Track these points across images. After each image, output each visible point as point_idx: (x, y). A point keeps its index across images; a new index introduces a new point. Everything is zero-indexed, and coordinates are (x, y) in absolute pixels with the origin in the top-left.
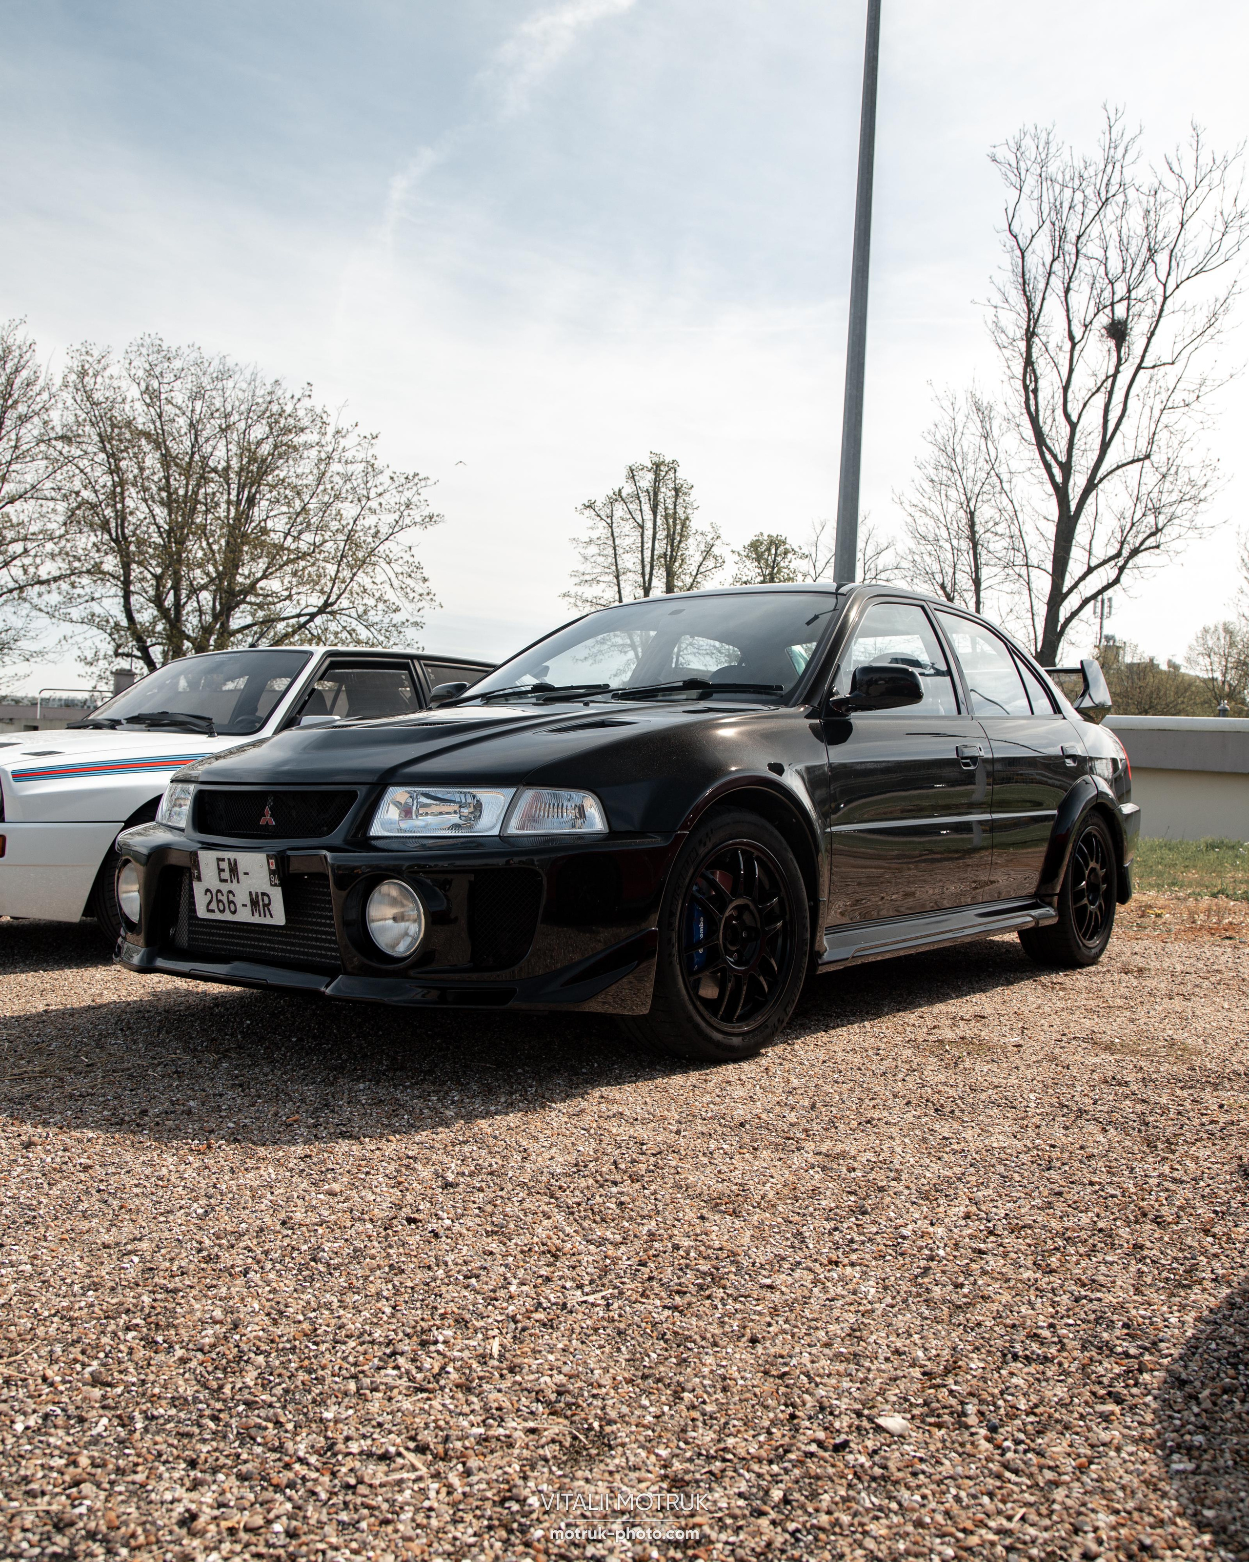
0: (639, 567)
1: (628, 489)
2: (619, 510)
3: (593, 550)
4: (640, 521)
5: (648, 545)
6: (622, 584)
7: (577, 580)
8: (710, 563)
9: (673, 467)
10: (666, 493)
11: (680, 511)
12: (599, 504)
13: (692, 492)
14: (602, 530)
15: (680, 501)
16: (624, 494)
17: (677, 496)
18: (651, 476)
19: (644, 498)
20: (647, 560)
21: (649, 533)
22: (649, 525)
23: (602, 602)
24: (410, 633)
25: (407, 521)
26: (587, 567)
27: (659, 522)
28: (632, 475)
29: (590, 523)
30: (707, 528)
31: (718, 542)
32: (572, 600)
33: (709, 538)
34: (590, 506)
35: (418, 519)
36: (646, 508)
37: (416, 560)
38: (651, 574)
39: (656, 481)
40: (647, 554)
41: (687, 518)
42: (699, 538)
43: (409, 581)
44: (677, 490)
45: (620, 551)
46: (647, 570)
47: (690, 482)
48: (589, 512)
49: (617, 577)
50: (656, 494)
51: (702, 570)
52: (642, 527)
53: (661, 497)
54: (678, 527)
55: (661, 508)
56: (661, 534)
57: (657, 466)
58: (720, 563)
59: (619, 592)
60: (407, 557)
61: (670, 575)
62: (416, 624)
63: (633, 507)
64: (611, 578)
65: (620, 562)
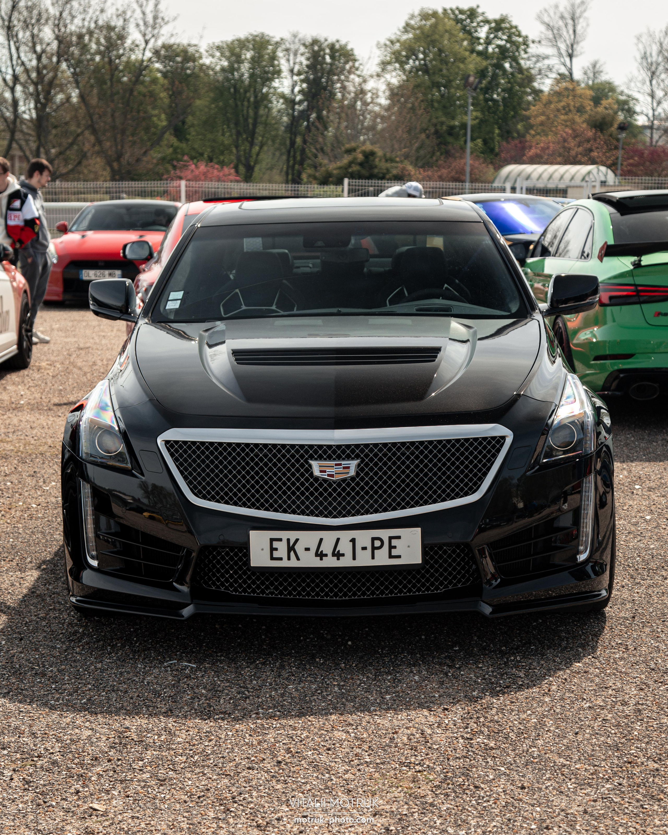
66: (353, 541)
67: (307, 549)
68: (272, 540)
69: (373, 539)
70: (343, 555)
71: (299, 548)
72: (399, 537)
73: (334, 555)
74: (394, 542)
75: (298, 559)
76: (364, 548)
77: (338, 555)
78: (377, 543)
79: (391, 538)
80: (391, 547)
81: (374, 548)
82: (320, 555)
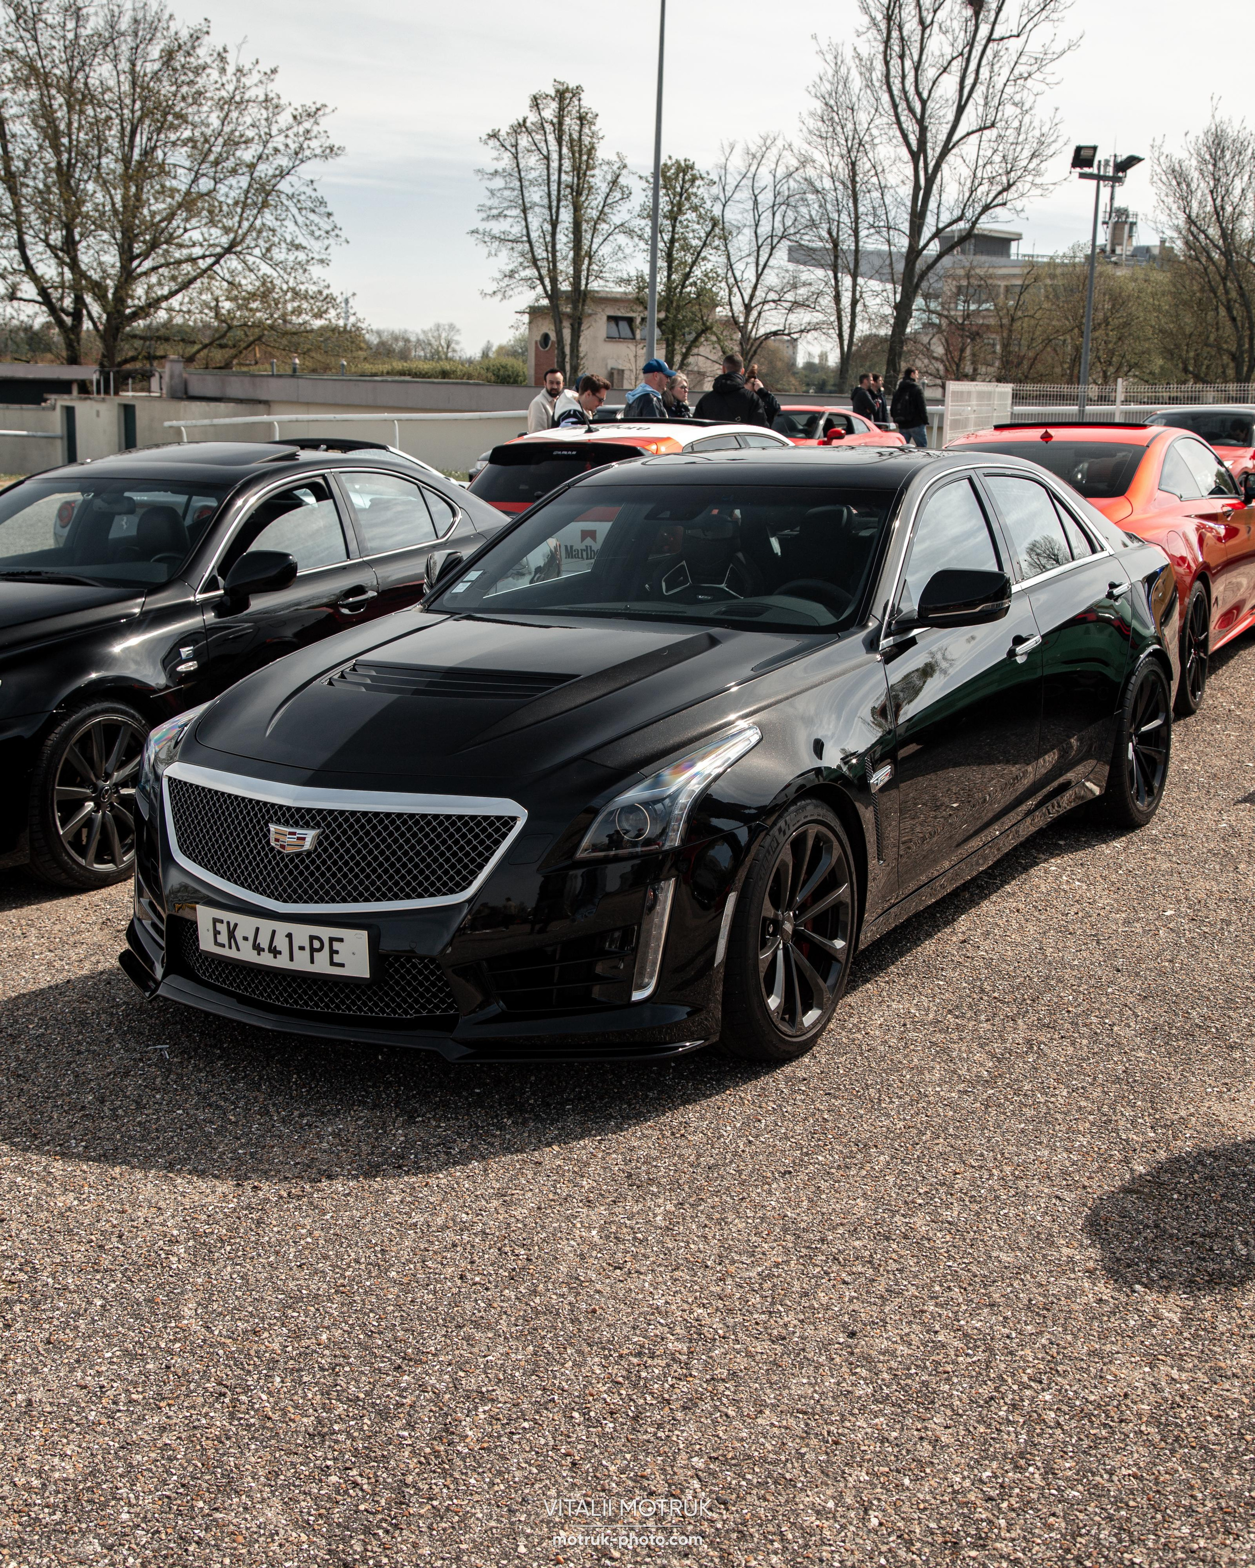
0: (545, 202)
1: (533, 118)
2: (524, 141)
3: (498, 183)
4: (545, 153)
5: (554, 177)
6: (529, 220)
7: (484, 215)
8: (617, 195)
9: (577, 92)
10: (571, 123)
11: (586, 140)
12: (503, 133)
13: (598, 121)
14: (506, 161)
15: (586, 130)
16: (528, 124)
17: (582, 125)
18: (554, 105)
19: (549, 128)
20: (554, 193)
21: (555, 165)
22: (555, 156)
23: (511, 237)
24: (316, 271)
25: (307, 153)
26: (494, 202)
27: (565, 150)
28: (536, 102)
29: (495, 154)
30: (614, 158)
31: (624, 172)
32: (480, 236)
33: (615, 167)
34: (494, 135)
35: (318, 151)
36: (551, 138)
37: (319, 194)
38: (558, 208)
39: (561, 109)
40: (554, 187)
41: (593, 148)
42: (605, 167)
43: (312, 216)
44: (581, 118)
45: (526, 183)
46: (554, 204)
47: (595, 110)
48: (493, 142)
49: (524, 211)
50: (561, 124)
51: (609, 201)
52: (547, 158)
53: (566, 128)
54: (585, 157)
55: (566, 138)
56: (567, 165)
57: (561, 94)
58: (626, 195)
59: (527, 227)
60: (309, 191)
61: (577, 208)
62: (322, 261)
63: (538, 137)
64: (516, 212)
65: (526, 194)
66: (289, 936)
67: (246, 939)
68: (215, 921)
69: (312, 938)
70: (280, 953)
71: (239, 934)
72: (341, 940)
73: (270, 951)
74: (336, 946)
75: (238, 949)
76: (302, 948)
77: (275, 952)
78: (316, 944)
79: (332, 940)
80: (333, 952)
81: (313, 950)
82: (258, 948)
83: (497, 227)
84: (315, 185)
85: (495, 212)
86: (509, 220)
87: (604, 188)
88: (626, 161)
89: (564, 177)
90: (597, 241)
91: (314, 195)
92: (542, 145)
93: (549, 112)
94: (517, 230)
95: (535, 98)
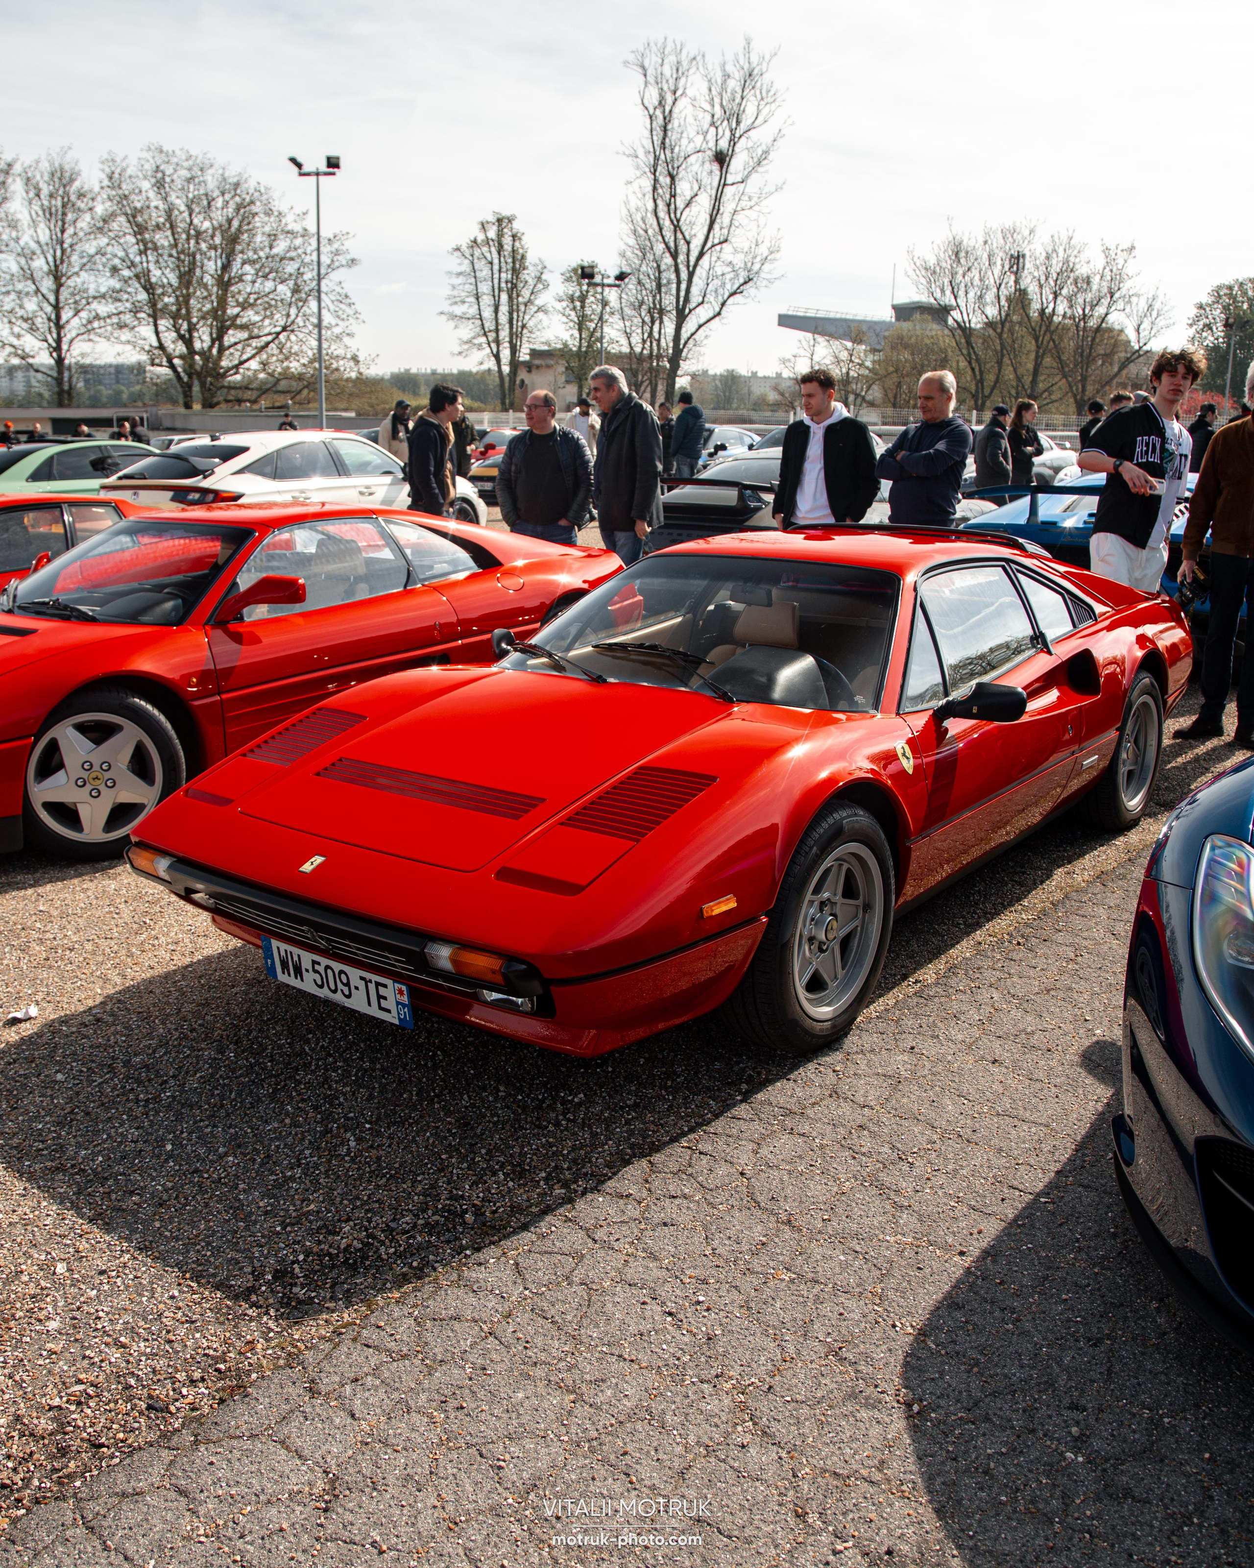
0: (491, 291)
1: (481, 237)
2: (477, 252)
3: (461, 280)
4: (490, 260)
5: (496, 276)
6: (481, 304)
7: (450, 302)
8: (540, 286)
9: (510, 219)
10: (507, 241)
11: (518, 251)
12: (464, 248)
13: (524, 237)
14: (466, 267)
15: (517, 244)
16: (479, 241)
17: (514, 241)
18: (495, 228)
20: (496, 286)
21: (496, 267)
22: (496, 261)
23: (468, 316)
24: (346, 341)
25: (337, 264)
26: (455, 293)
28: (483, 226)
29: (459, 261)
30: (539, 262)
31: (546, 270)
32: (447, 316)
33: (539, 268)
34: (458, 249)
35: (344, 263)
36: (493, 249)
37: (344, 291)
38: (499, 296)
39: (500, 231)
40: (496, 281)
41: (524, 256)
42: (532, 269)
44: (514, 237)
45: (478, 280)
46: (497, 293)
47: (521, 231)
48: (457, 254)
49: (477, 299)
50: (500, 240)
51: (535, 291)
52: (491, 263)
53: (503, 243)
54: (518, 262)
55: (504, 250)
56: (505, 268)
57: (499, 221)
58: (546, 287)
59: (479, 309)
60: (338, 289)
61: (512, 296)
62: (348, 334)
63: (485, 250)
64: (472, 299)
65: (478, 287)
83: (459, 310)
84: (343, 285)
85: (458, 299)
86: (467, 305)
87: (531, 282)
88: (546, 264)
89: (503, 275)
90: (527, 317)
91: (341, 291)
92: (488, 255)
93: (492, 233)
94: (473, 311)
95: (483, 224)
